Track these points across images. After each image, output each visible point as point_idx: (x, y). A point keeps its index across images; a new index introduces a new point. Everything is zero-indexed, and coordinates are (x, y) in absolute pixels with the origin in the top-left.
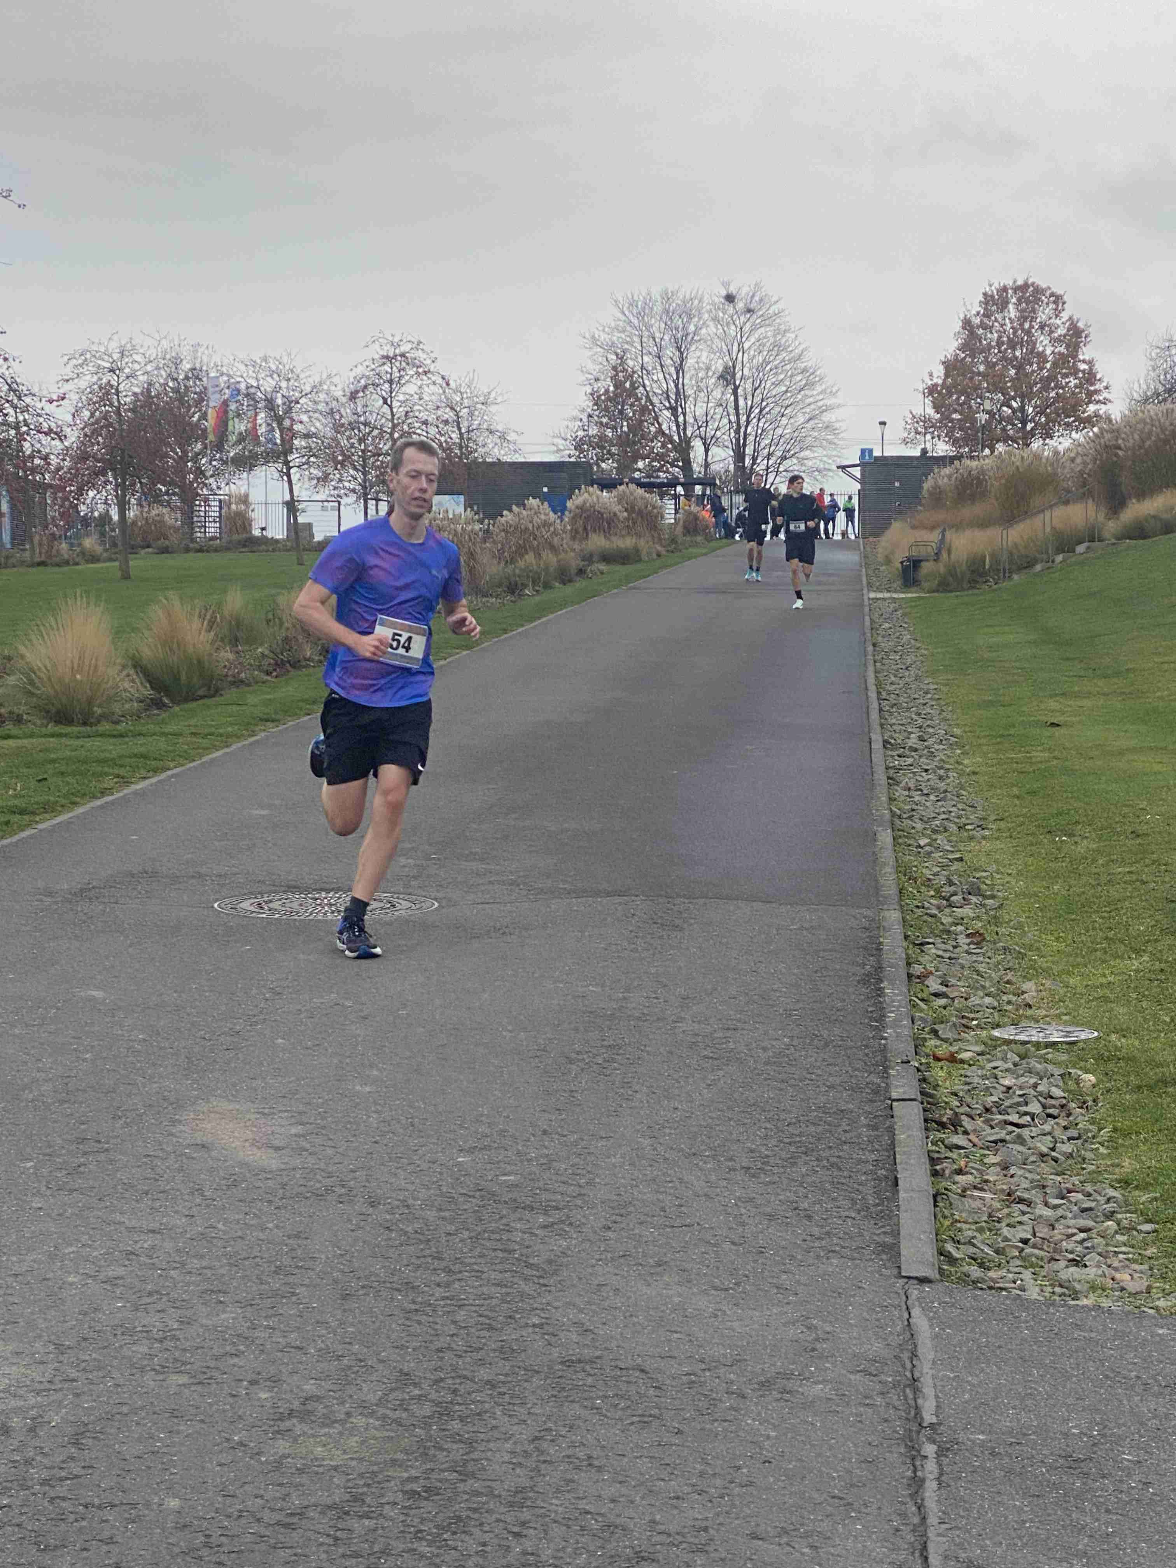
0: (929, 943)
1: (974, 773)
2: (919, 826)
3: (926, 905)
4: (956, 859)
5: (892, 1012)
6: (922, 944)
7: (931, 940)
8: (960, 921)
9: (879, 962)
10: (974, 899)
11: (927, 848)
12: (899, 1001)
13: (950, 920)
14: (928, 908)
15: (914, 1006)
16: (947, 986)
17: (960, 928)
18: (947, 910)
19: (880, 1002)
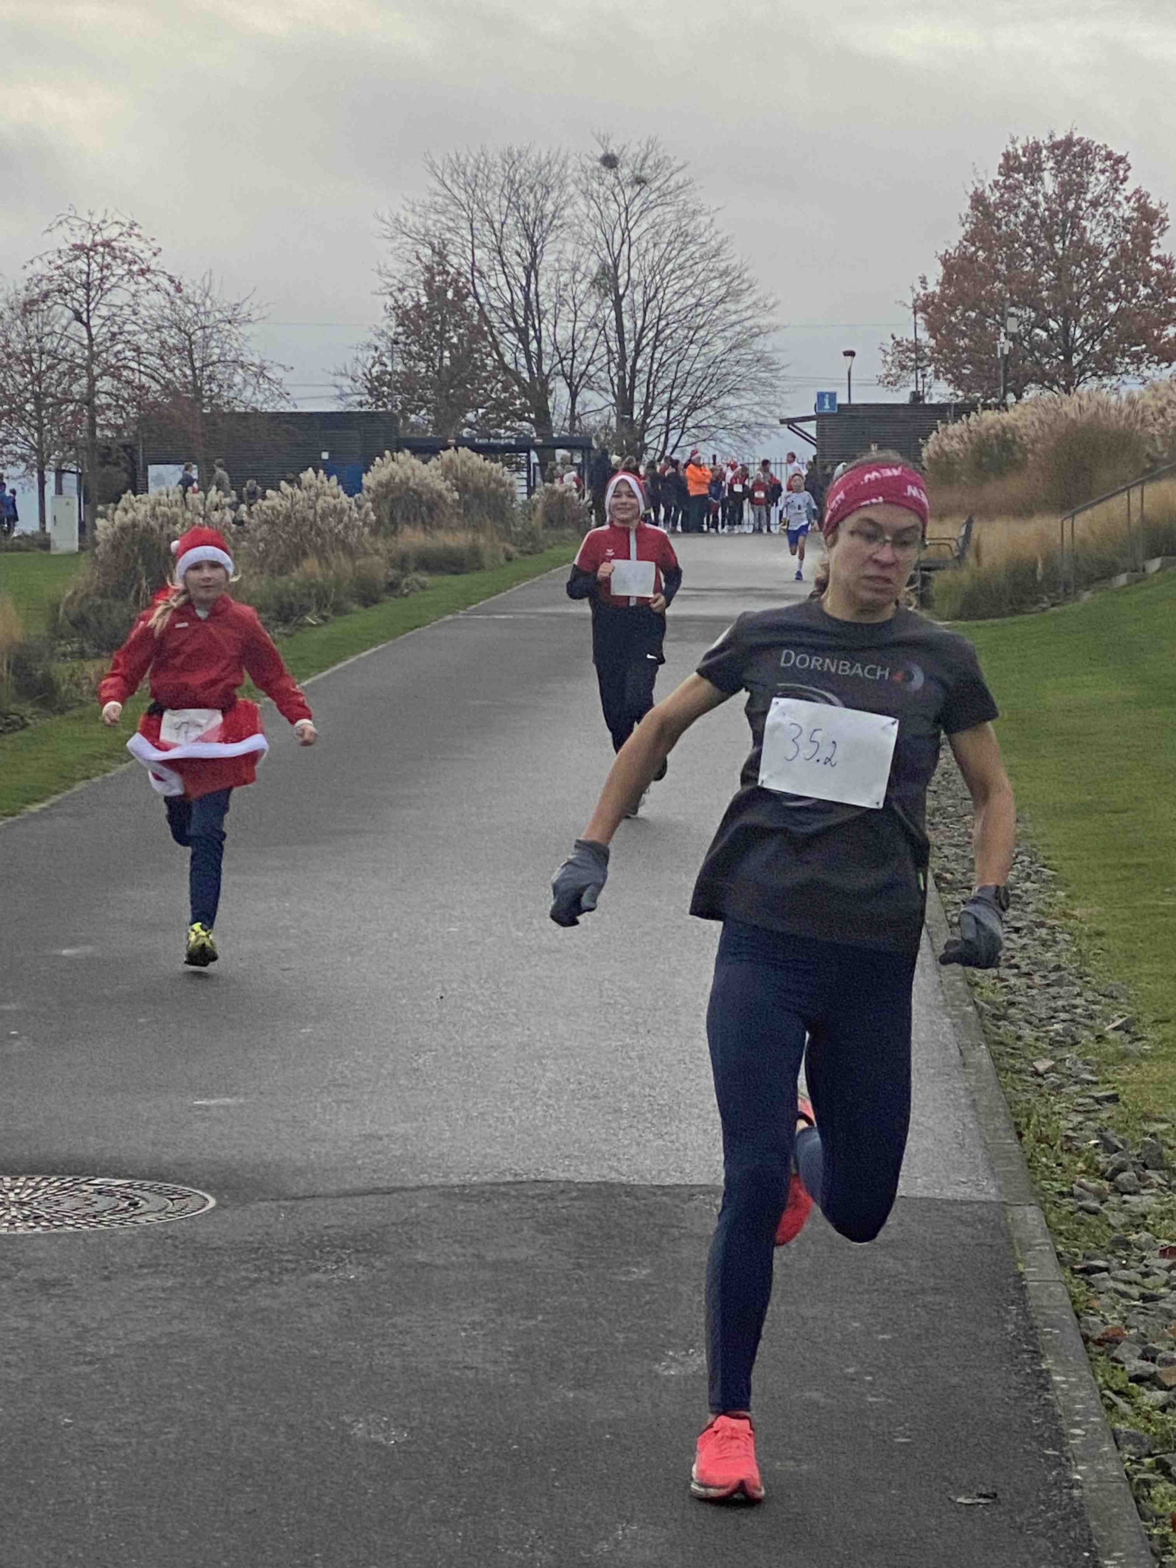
0: (1101, 1270)
1: (1100, 934)
2: (1027, 1032)
3: (1077, 1190)
4: (1108, 1099)
5: (1077, 1425)
6: (1088, 1271)
7: (1101, 1263)
8: (1138, 1222)
9: (1026, 1315)
10: (1155, 1177)
11: (1053, 1077)
12: (1082, 1401)
13: (1123, 1218)
14: (1080, 1197)
15: (1111, 1407)
16: (1153, 1360)
17: (1145, 1236)
18: (1114, 1199)
19: (1049, 1404)
